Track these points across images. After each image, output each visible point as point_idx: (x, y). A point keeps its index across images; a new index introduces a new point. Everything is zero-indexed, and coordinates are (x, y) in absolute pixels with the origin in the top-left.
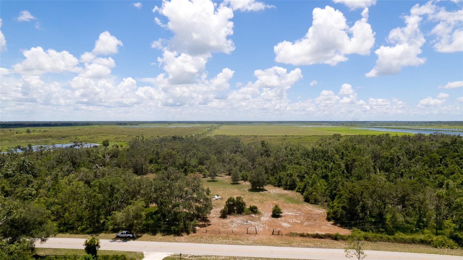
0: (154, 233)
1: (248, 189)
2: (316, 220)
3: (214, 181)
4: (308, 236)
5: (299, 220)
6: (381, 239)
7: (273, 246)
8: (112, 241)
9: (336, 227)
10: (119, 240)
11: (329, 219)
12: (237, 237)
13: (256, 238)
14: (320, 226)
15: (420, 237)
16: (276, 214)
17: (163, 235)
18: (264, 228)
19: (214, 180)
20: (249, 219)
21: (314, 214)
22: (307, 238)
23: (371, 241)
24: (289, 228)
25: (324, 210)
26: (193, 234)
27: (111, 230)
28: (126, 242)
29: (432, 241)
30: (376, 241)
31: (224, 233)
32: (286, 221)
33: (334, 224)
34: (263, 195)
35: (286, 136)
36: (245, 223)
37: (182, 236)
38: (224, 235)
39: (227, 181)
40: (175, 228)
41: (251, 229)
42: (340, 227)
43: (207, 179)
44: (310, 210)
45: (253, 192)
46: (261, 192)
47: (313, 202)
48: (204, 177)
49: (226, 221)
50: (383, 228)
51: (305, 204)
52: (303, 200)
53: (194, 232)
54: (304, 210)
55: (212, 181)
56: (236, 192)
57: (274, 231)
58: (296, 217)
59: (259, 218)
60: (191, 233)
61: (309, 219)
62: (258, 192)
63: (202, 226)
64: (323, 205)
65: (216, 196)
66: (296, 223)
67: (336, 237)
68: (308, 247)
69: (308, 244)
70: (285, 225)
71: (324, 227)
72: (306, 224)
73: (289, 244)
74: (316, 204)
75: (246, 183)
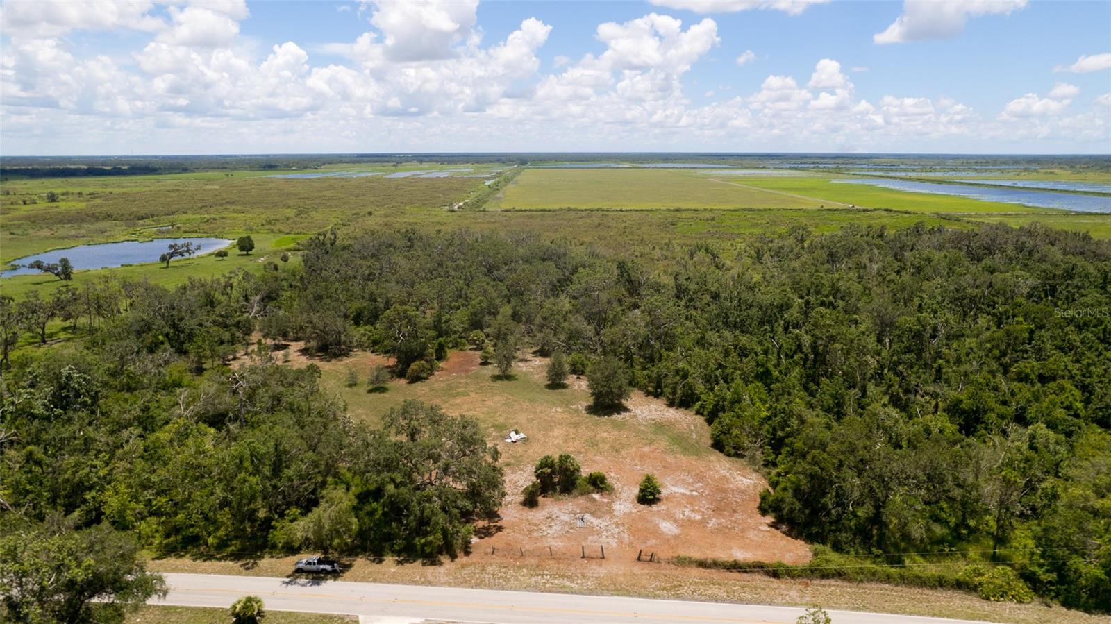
0: (378, 556)
1: (585, 404)
2: (735, 511)
3: (508, 377)
4: (715, 565)
5: (698, 511)
6: (873, 577)
7: (639, 595)
8: (287, 583)
9: (778, 532)
10: (303, 580)
11: (763, 511)
12: (561, 566)
13: (601, 570)
14: (743, 530)
15: (959, 569)
16: (648, 496)
17: (400, 563)
18: (621, 541)
19: (508, 373)
20: (586, 510)
21: (733, 491)
22: (713, 571)
23: (850, 580)
24: (676, 537)
25: (754, 475)
26: (465, 560)
27: (283, 547)
28: (318, 584)
29: (981, 584)
30: (862, 581)
31: (533, 554)
32: (670, 517)
33: (773, 525)
34: (620, 427)
35: (677, 210)
36: (579, 523)
37: (441, 564)
38: (533, 561)
39: (537, 376)
40: (423, 545)
41: (592, 544)
42: (788, 534)
43: (492, 370)
44: (723, 478)
45: (596, 417)
46: (615, 417)
47: (732, 451)
48: (485, 363)
49: (537, 515)
50: (879, 547)
51: (712, 458)
52: (710, 442)
53: (467, 553)
54: (712, 478)
55: (506, 377)
56: (559, 416)
57: (642, 547)
58: (691, 500)
59: (609, 504)
60: (460, 554)
61: (720, 507)
62: (610, 414)
63: (485, 533)
64: (753, 460)
65: (513, 434)
66: (691, 522)
67: (775, 572)
68: (714, 599)
69: (714, 590)
70: (667, 527)
71: (751, 534)
72: (712, 524)
73: (673, 591)
74: (739, 455)
75: (581, 385)
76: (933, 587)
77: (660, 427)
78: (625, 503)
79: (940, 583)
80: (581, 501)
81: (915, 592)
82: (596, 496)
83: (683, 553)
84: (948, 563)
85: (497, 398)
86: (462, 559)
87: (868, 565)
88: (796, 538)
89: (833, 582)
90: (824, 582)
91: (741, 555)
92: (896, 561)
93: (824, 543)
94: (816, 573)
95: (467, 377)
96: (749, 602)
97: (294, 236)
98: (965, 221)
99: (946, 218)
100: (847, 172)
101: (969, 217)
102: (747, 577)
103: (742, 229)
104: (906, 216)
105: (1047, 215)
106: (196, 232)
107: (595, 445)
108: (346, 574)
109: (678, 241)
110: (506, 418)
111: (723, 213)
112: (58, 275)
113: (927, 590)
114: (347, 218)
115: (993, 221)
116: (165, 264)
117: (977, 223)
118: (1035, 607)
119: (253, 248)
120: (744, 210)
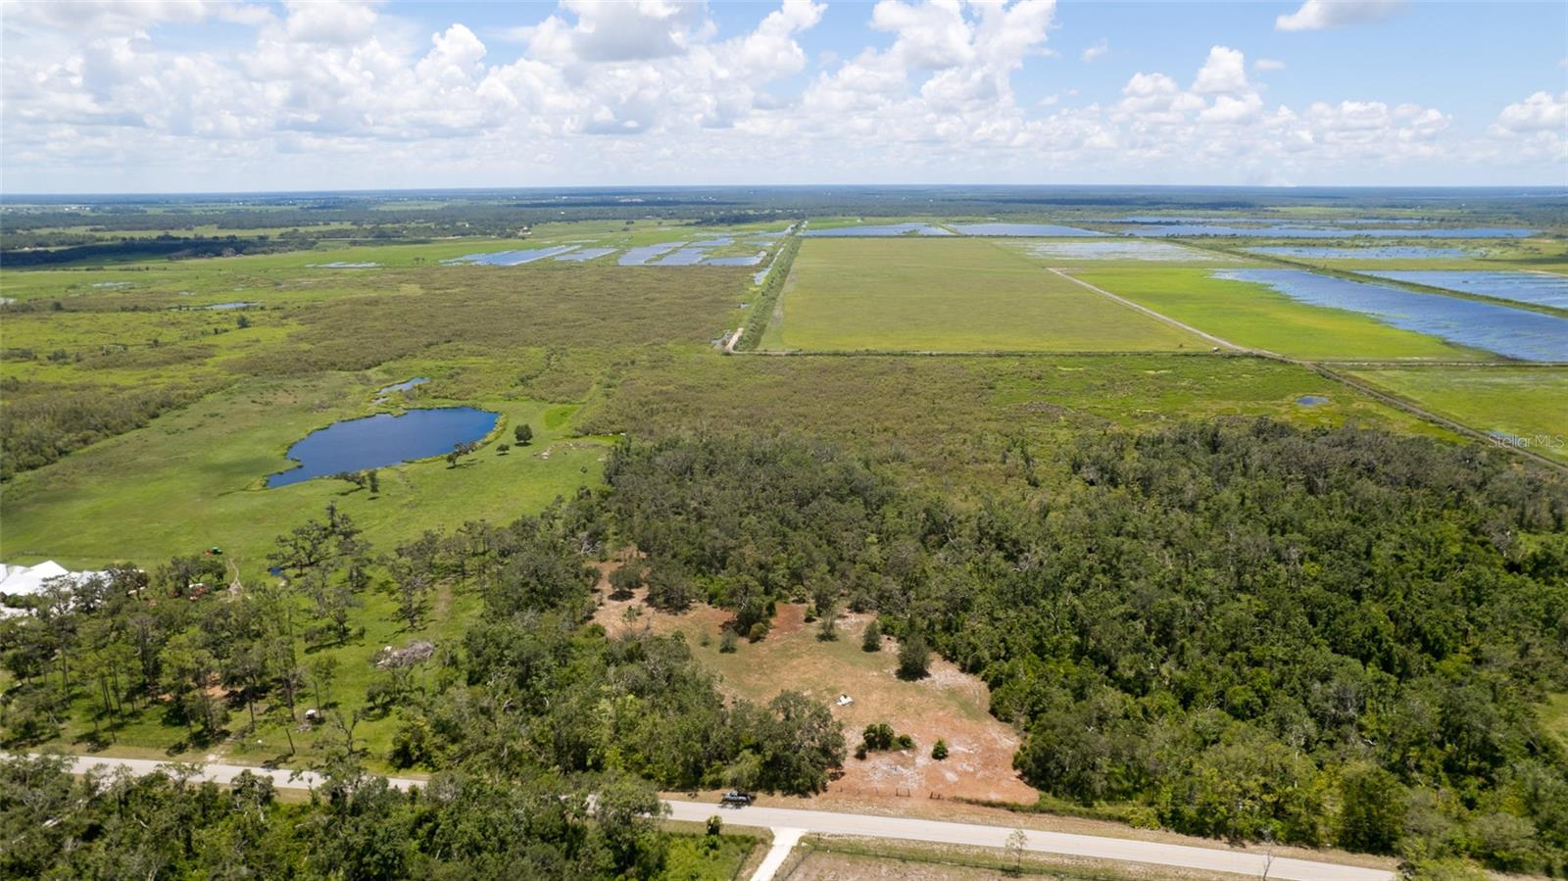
0: (771, 792)
1: (895, 668)
2: (996, 766)
3: (832, 637)
4: (977, 802)
5: (972, 765)
6: (1071, 813)
7: (930, 819)
8: (723, 807)
9: (1022, 783)
10: (730, 806)
11: (1015, 767)
12: (884, 800)
13: (908, 804)
14: (999, 780)
15: (1125, 809)
16: (940, 753)
17: (785, 796)
18: (920, 785)
19: (831, 631)
20: (898, 762)
21: (998, 750)
22: (976, 806)
23: (1057, 815)
24: (956, 783)
25: (1016, 738)
26: (825, 795)
27: (710, 784)
28: (741, 808)
29: (1133, 818)
30: (1064, 815)
31: (866, 792)
32: (953, 769)
33: (1020, 777)
35: (999, 355)
36: (894, 772)
37: (811, 797)
38: (866, 796)
39: (854, 636)
40: (798, 785)
41: (902, 786)
42: (1027, 783)
43: (814, 629)
44: (994, 740)
45: (903, 682)
46: (919, 682)
47: (1003, 717)
48: (809, 620)
49: (866, 765)
50: (1080, 794)
51: (988, 722)
52: (989, 708)
53: (825, 791)
54: (985, 739)
55: (827, 636)
56: (876, 680)
57: (933, 789)
58: (968, 757)
59: (913, 759)
60: (821, 791)
61: (988, 762)
62: (914, 679)
63: (834, 777)
64: (1017, 726)
65: (842, 698)
66: (966, 773)
67: (1013, 808)
68: (974, 823)
69: (973, 818)
70: (951, 776)
71: (1004, 783)
72: (980, 775)
73: (950, 817)
74: (1008, 721)
75: (891, 647)
76: (1105, 820)
77: (952, 693)
78: (923, 759)
79: (1110, 818)
80: (895, 755)
81: (1094, 823)
82: (904, 752)
83: (959, 794)
84: (1121, 806)
85: (825, 661)
86: (822, 794)
87: (1072, 806)
88: (1032, 786)
89: (1046, 815)
90: (1042, 815)
91: (994, 797)
92: (1090, 805)
93: (1047, 791)
94: (1038, 809)
95: (797, 636)
96: (994, 825)
97: (559, 406)
98: (1346, 381)
99: (1325, 376)
100: (1243, 250)
101: (1357, 370)
102: (995, 810)
103: (1071, 399)
104: (1279, 369)
105: (1459, 368)
106: (446, 397)
107: (903, 708)
108: (755, 802)
109: (993, 425)
110: (835, 682)
111: (1054, 361)
112: (358, 483)
113: (1101, 822)
114: (608, 370)
115: (1381, 380)
116: (451, 464)
117: (1358, 386)
118: (1160, 832)
119: (531, 437)
120: (1081, 355)
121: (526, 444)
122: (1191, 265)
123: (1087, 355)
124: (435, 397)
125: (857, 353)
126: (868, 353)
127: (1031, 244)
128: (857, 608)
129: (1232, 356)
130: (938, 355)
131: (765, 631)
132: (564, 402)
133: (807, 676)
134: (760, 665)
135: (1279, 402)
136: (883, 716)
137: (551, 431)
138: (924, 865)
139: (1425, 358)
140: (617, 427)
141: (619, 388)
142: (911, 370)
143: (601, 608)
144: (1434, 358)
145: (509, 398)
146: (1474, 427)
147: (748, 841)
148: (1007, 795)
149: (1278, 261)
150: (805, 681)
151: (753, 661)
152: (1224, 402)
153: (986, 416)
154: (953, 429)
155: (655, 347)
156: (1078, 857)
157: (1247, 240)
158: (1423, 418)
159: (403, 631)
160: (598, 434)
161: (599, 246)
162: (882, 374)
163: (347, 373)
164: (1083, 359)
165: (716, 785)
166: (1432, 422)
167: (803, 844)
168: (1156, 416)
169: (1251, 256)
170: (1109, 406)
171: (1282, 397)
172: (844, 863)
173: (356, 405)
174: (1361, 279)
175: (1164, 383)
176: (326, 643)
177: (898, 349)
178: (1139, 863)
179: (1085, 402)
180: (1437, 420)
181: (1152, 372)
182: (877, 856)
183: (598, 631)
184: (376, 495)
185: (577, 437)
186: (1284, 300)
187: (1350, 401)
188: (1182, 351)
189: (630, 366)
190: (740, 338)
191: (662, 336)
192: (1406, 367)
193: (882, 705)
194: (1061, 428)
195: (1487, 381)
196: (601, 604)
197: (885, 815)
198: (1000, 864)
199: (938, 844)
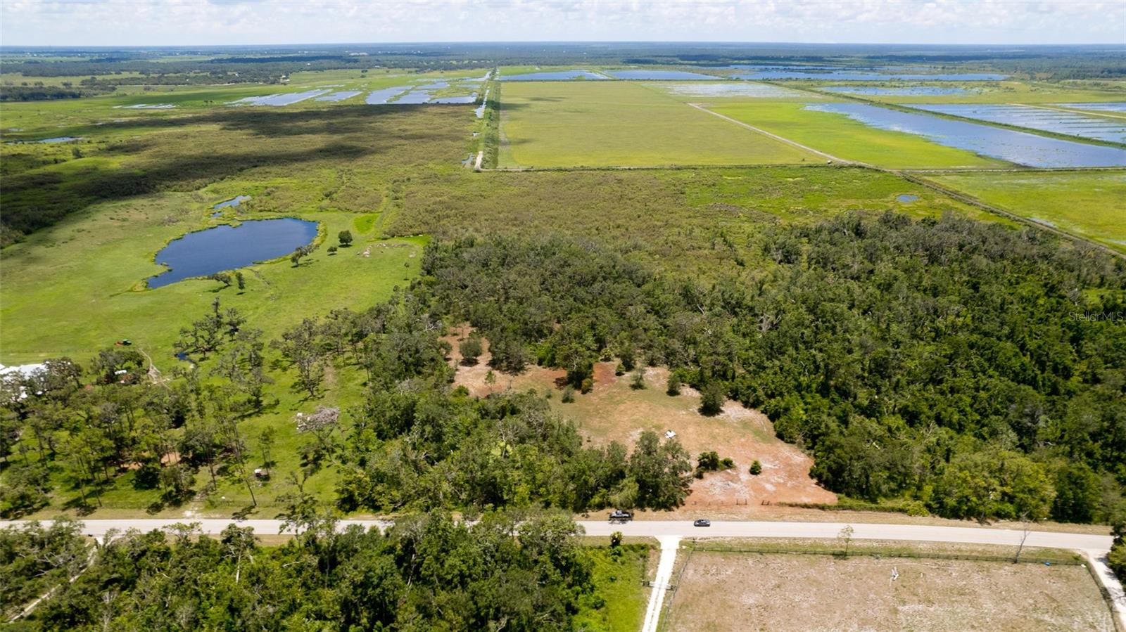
0: (643, 509)
1: (697, 408)
2: (798, 477)
4: (796, 505)
5: (781, 477)
6: (865, 509)
7: (768, 521)
9: (820, 487)
10: (617, 522)
11: (812, 475)
12: (729, 508)
13: (748, 510)
14: (804, 487)
15: (900, 503)
16: (755, 470)
17: (654, 511)
18: (751, 495)
19: (640, 383)
20: (727, 479)
21: (794, 465)
22: (796, 508)
23: (855, 510)
24: (775, 492)
25: (803, 455)
26: (684, 508)
27: (596, 506)
28: (626, 523)
29: (909, 509)
30: (860, 510)
31: (713, 503)
32: (768, 481)
36: (728, 487)
37: (674, 510)
38: (715, 506)
39: (657, 385)
40: (663, 502)
41: (739, 497)
42: (825, 488)
43: (627, 381)
44: (788, 457)
45: (706, 417)
46: (717, 417)
47: (789, 440)
48: (619, 374)
49: (706, 483)
50: (867, 495)
51: (779, 444)
52: (775, 433)
53: (684, 505)
54: (782, 457)
55: (638, 386)
56: (687, 417)
57: (761, 498)
58: (776, 472)
59: (737, 475)
60: (680, 505)
61: (791, 475)
62: (714, 415)
63: (687, 494)
64: (800, 445)
65: (668, 433)
66: (779, 483)
67: (823, 508)
68: (799, 521)
69: (798, 517)
70: (769, 487)
71: (808, 489)
72: (789, 484)
73: (781, 518)
74: (792, 442)
75: (688, 392)
76: (889, 512)
77: (745, 424)
78: (745, 476)
79: (892, 510)
80: (723, 473)
81: (883, 514)
82: (729, 471)
83: (781, 500)
84: (896, 500)
85: (644, 405)
86: (682, 508)
87: (862, 503)
88: (829, 490)
89: (847, 511)
90: (845, 511)
91: (806, 500)
92: (874, 501)
93: (841, 493)
94: (841, 507)
95: (615, 387)
96: (815, 522)
97: (363, 215)
98: (925, 184)
99: (910, 181)
100: (819, 89)
101: (929, 176)
102: (810, 510)
103: (742, 200)
104: (877, 176)
105: (994, 173)
106: (270, 211)
107: (714, 438)
108: (634, 518)
109: (695, 221)
110: (658, 420)
111: (719, 172)
112: (226, 282)
113: (887, 513)
114: (390, 185)
115: (949, 182)
116: (295, 264)
117: (935, 188)
118: (929, 518)
119: (351, 240)
120: (737, 167)
121: (348, 246)
122: (787, 100)
123: (742, 167)
124: (261, 211)
125: (575, 169)
126: (583, 169)
127: (669, 85)
128: (652, 363)
129: (841, 167)
130: (635, 169)
131: (591, 385)
132: (365, 212)
133: (635, 417)
134: (597, 411)
135: (886, 200)
136: (702, 445)
137: (363, 235)
138: (777, 555)
139: (969, 167)
140: (416, 230)
141: (405, 199)
142: (620, 181)
143: (457, 373)
144: (974, 167)
145: (321, 209)
146: (1020, 215)
147: (643, 548)
148: (814, 499)
149: (847, 97)
150: (635, 421)
151: (591, 408)
152: (849, 201)
153: (687, 214)
154: (667, 225)
155: (421, 167)
156: (882, 541)
157: (820, 84)
158: (985, 210)
159: (306, 399)
160: (401, 236)
161: (347, 89)
162: (599, 184)
163: (183, 193)
164: (740, 171)
165: (600, 506)
166: (992, 212)
167: (684, 547)
168: (806, 212)
169: (827, 94)
170: (770, 205)
171: (886, 196)
172: (719, 558)
173: (198, 219)
174: (908, 110)
175: (803, 187)
176: (246, 414)
177: (603, 165)
178: (925, 542)
179: (752, 202)
180: (996, 210)
181: (791, 180)
182: (740, 552)
183: (462, 391)
184: (243, 291)
185: (386, 239)
186: (861, 125)
187: (932, 199)
188: (805, 163)
189: (407, 183)
190: (484, 159)
191: (423, 158)
192: (960, 173)
193: (698, 436)
194: (743, 222)
195: (1016, 182)
196: (457, 370)
197: (734, 520)
198: (831, 550)
199: (781, 539)
